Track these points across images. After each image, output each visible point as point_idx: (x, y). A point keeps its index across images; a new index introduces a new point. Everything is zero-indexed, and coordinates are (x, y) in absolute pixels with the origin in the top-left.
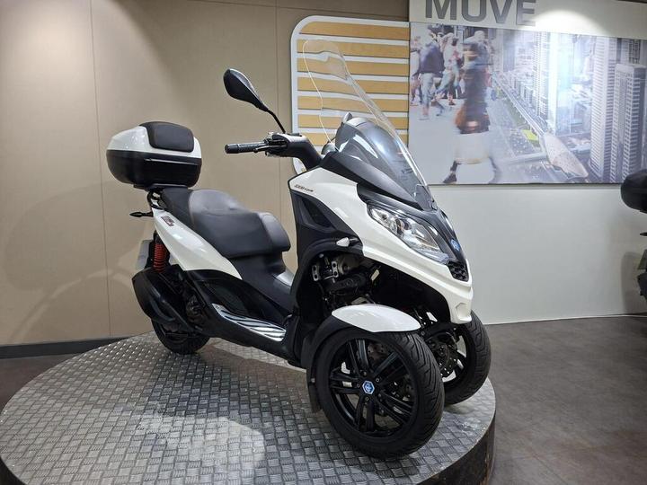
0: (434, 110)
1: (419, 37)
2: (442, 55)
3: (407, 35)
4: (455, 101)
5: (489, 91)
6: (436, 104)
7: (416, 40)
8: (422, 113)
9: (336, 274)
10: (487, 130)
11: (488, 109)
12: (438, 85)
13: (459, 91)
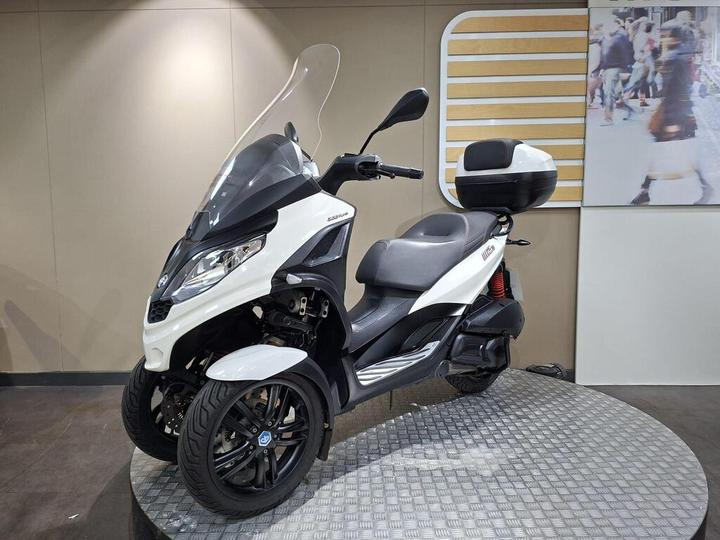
0: (619, 114)
1: (601, 26)
2: (631, 44)
3: (585, 24)
4: (648, 101)
5: (696, 86)
6: (622, 105)
7: (597, 29)
8: (604, 118)
10: (693, 135)
11: (695, 109)
12: (625, 82)
13: (655, 88)
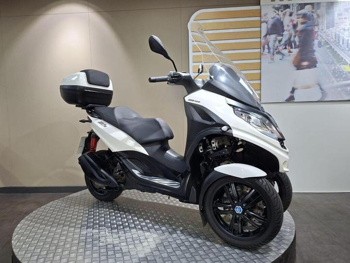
0: (278, 57)
1: (267, 14)
2: (282, 23)
3: (259, 14)
4: (292, 50)
5: (316, 42)
6: (279, 53)
7: (265, 16)
8: (270, 59)
9: (214, 148)
10: (316, 66)
11: (315, 53)
12: (280, 41)
13: (295, 44)
